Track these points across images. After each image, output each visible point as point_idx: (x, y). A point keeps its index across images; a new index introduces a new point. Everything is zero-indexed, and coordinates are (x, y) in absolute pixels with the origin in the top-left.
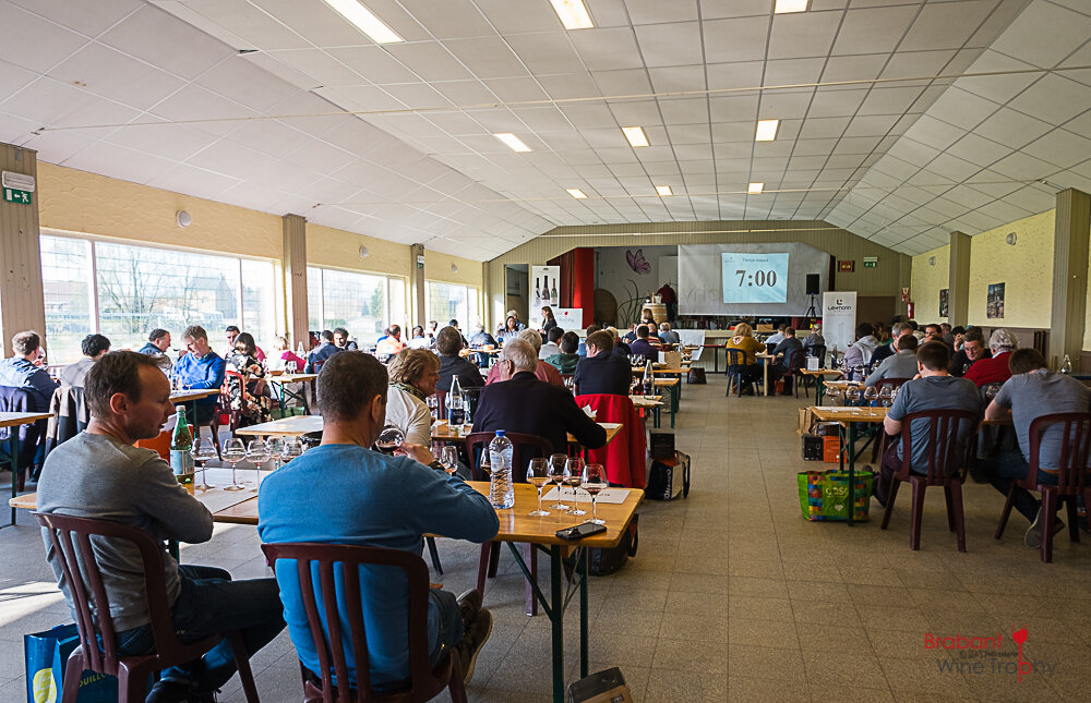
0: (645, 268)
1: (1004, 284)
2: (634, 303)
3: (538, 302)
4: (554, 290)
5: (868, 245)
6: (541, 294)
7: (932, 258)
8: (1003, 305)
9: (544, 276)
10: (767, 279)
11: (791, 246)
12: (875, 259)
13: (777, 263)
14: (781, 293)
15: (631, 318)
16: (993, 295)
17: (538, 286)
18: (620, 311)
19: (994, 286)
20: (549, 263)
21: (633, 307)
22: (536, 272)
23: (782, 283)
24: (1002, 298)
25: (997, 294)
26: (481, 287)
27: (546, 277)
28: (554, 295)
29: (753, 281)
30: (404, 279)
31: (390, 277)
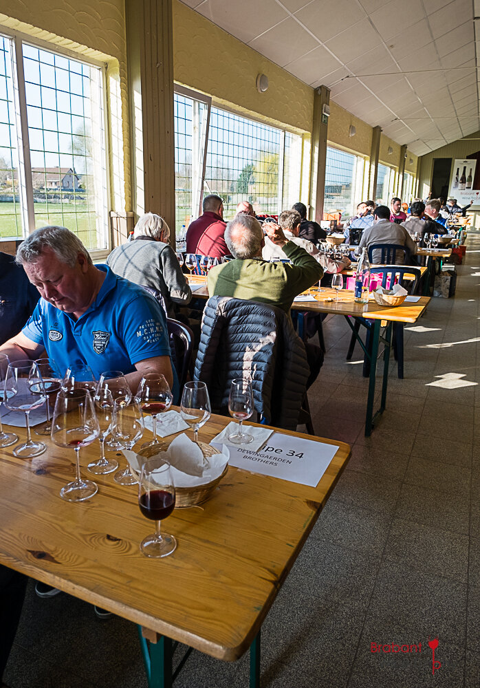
3: (456, 185)
4: (470, 176)
6: (460, 179)
9: (463, 166)
17: (458, 174)
20: (468, 158)
22: (458, 164)
27: (465, 168)
28: (469, 180)
30: (395, 169)
31: (391, 168)
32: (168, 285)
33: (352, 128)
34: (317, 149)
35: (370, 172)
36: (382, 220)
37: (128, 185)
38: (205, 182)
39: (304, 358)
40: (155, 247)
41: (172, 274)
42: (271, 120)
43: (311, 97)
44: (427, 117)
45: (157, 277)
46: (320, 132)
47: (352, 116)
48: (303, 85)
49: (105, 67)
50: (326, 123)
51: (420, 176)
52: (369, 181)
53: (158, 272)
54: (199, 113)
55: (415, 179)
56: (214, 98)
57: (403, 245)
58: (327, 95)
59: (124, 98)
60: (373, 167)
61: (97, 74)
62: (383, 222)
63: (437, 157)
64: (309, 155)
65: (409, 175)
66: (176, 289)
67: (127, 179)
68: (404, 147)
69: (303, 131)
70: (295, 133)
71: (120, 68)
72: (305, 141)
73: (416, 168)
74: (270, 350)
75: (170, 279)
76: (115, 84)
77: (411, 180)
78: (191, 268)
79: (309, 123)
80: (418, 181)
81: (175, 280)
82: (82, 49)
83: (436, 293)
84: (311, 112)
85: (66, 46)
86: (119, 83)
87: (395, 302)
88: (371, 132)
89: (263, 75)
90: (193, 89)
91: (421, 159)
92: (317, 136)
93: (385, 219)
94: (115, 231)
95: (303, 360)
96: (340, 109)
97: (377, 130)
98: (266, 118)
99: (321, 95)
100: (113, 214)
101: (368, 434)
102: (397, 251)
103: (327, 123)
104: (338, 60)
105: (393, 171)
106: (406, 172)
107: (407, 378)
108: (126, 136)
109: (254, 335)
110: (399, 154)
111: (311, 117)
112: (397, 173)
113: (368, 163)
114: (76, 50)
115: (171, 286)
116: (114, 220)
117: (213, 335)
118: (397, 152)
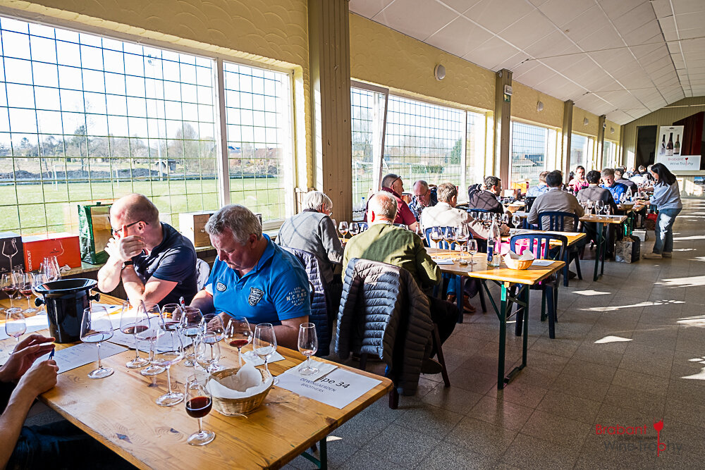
3: (663, 151)
4: (678, 142)
6: (666, 145)
9: (669, 133)
17: (664, 140)
20: (674, 124)
22: (664, 131)
26: (618, 142)
27: (671, 134)
28: (678, 146)
30: (594, 138)
31: (589, 137)
32: (326, 249)
33: (539, 103)
34: (499, 125)
35: (562, 142)
36: (554, 188)
37: (310, 166)
38: (383, 160)
39: (427, 314)
40: (315, 217)
41: (329, 239)
42: (451, 103)
43: (494, 79)
44: (621, 88)
45: (316, 242)
46: (503, 110)
47: (539, 93)
48: (484, 70)
49: (293, 73)
50: (508, 101)
51: (624, 144)
52: (562, 151)
53: (317, 238)
54: (379, 102)
55: (618, 147)
56: (391, 89)
58: (508, 77)
59: (307, 96)
60: (566, 138)
61: (285, 79)
62: (555, 191)
63: (641, 125)
64: (492, 131)
65: (611, 144)
66: (332, 252)
67: (309, 162)
68: (602, 118)
69: (485, 110)
70: (478, 112)
71: (304, 73)
72: (488, 119)
73: (619, 136)
74: (393, 305)
75: (327, 244)
76: (300, 85)
77: (613, 148)
78: (344, 233)
79: (492, 103)
80: (622, 148)
81: (332, 244)
82: (271, 61)
83: (618, 258)
84: (493, 93)
85: (258, 61)
86: (302, 85)
87: (521, 265)
88: (562, 106)
89: (440, 65)
90: (371, 83)
91: (624, 128)
92: (500, 114)
93: (557, 188)
94: (299, 204)
95: (425, 315)
96: (525, 87)
97: (569, 105)
98: (445, 102)
99: (503, 78)
100: (297, 190)
101: (500, 387)
102: (564, 217)
103: (510, 101)
104: (514, 46)
105: (591, 141)
106: (605, 140)
107: (559, 338)
108: (308, 126)
109: (383, 291)
110: (598, 124)
111: (494, 97)
112: (596, 142)
113: (560, 134)
114: (267, 63)
115: (328, 250)
116: (298, 195)
117: (350, 292)
118: (595, 122)
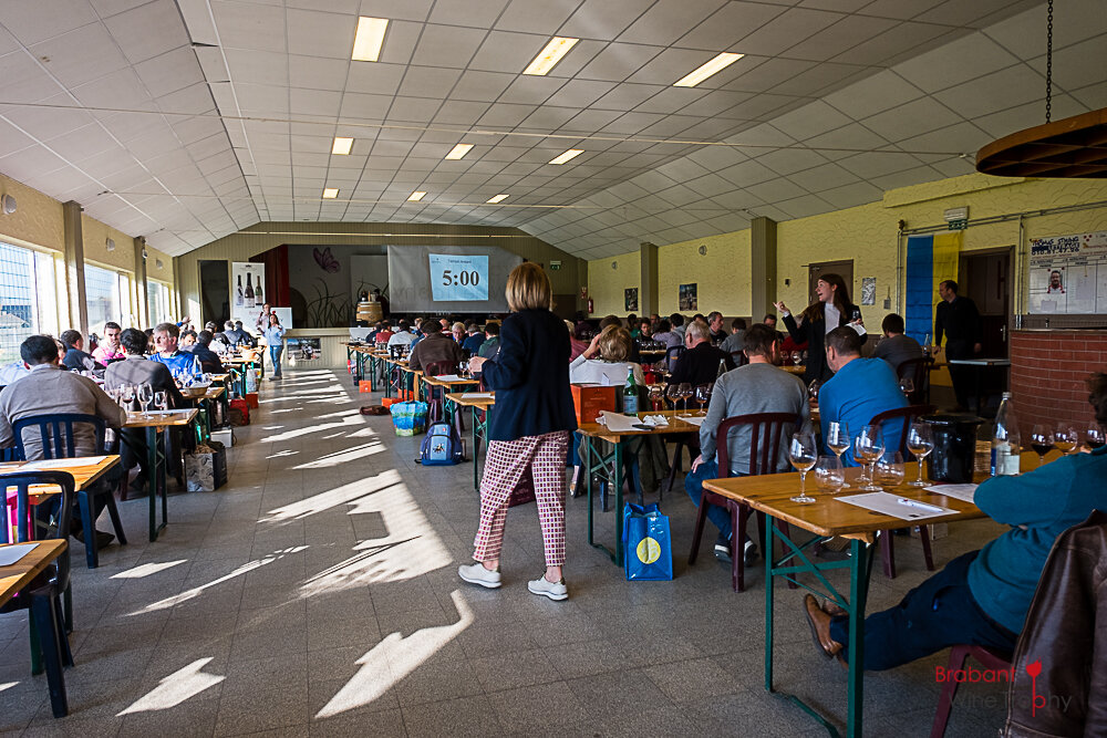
0: (334, 266)
1: (695, 285)
2: (324, 302)
3: (241, 301)
4: (259, 288)
5: (554, 252)
6: (244, 291)
7: (614, 263)
8: (696, 300)
9: (245, 273)
10: (471, 279)
11: (489, 249)
12: (558, 263)
13: (479, 264)
14: (484, 292)
15: (322, 317)
16: (685, 293)
17: (240, 284)
18: (310, 310)
19: (686, 286)
20: (251, 260)
21: (323, 306)
22: (238, 269)
23: (484, 282)
24: (695, 295)
25: (689, 294)
26: (172, 284)
27: (249, 275)
28: (259, 293)
29: (458, 280)
30: (128, 276)
31: (120, 273)
33: (6, 199)
35: (68, 278)
36: (40, 366)
44: (163, 194)
47: (3, 177)
51: (181, 286)
52: (69, 295)
55: (172, 292)
57: (93, 413)
60: (73, 270)
62: (42, 371)
63: (204, 259)
65: (160, 287)
68: (139, 241)
73: (172, 275)
77: (164, 294)
80: (178, 294)
83: (191, 485)
88: (59, 210)
91: (178, 262)
102: (74, 425)
105: (124, 280)
106: (149, 280)
110: (132, 252)
112: (134, 283)
113: (60, 264)
118: (129, 249)
